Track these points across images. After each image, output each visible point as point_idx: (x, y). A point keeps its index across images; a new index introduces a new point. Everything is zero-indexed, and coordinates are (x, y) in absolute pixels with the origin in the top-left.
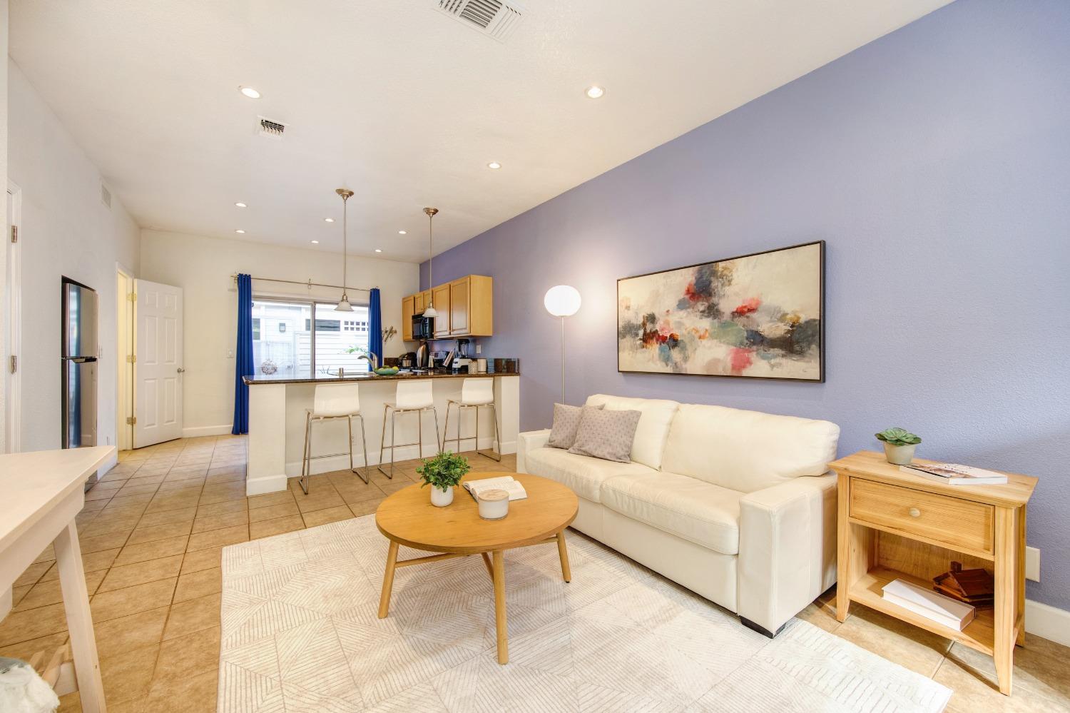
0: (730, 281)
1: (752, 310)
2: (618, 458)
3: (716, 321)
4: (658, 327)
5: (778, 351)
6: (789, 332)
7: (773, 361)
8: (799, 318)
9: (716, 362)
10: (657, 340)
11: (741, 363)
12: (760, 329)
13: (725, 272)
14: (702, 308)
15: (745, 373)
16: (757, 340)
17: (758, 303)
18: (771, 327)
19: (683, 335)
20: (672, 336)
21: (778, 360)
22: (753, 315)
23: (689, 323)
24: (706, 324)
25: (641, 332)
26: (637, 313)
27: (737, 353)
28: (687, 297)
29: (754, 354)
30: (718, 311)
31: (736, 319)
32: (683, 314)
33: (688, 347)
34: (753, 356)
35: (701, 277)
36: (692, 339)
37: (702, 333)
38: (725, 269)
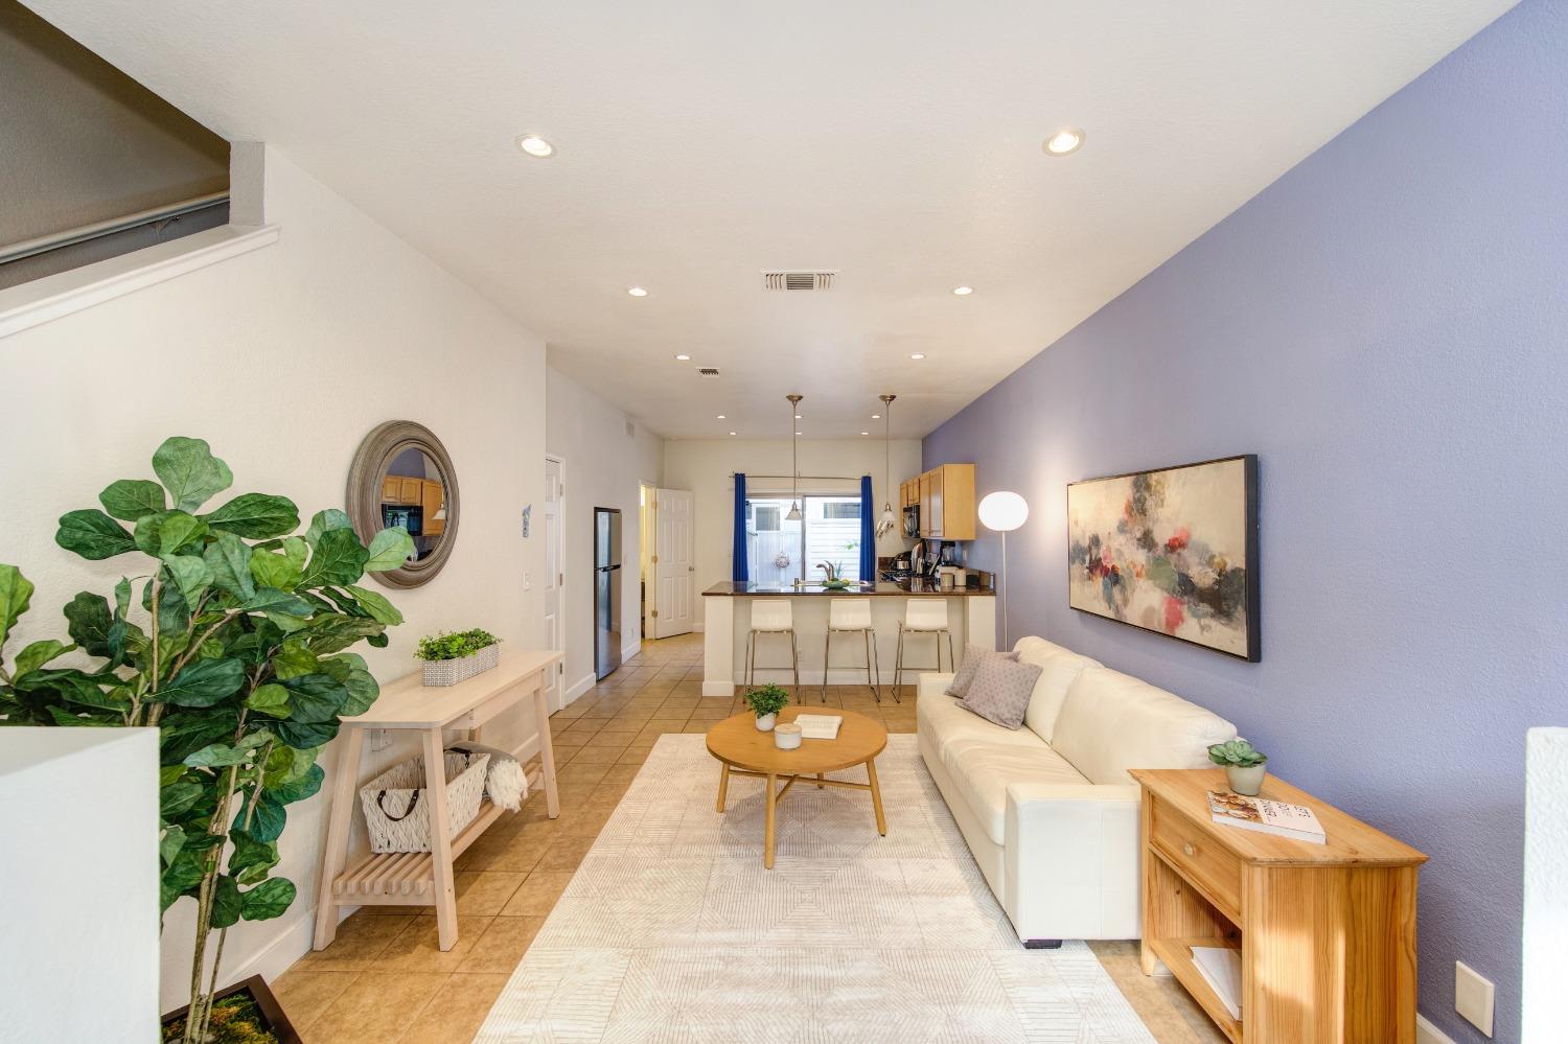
0: (1162, 501)
1: (1182, 545)
2: (1002, 720)
3: (1151, 554)
4: (1102, 554)
5: (1205, 608)
6: (1218, 582)
7: (1203, 621)
8: (1225, 564)
9: (1149, 612)
10: (1101, 572)
11: (1175, 619)
12: (1190, 573)
13: (1159, 488)
14: (1138, 535)
15: (1180, 633)
16: (1186, 587)
17: (1189, 537)
18: (1200, 572)
19: (1123, 569)
20: (1113, 567)
21: (1206, 621)
22: (1185, 552)
23: (1128, 552)
24: (1142, 557)
25: (1087, 558)
26: (1083, 531)
27: (1170, 603)
28: (1126, 516)
29: (1186, 607)
30: (1152, 540)
31: (1169, 556)
32: (1123, 539)
33: (1127, 586)
34: (1185, 611)
35: (1138, 492)
36: (1131, 576)
37: (1139, 568)
38: (1158, 482)
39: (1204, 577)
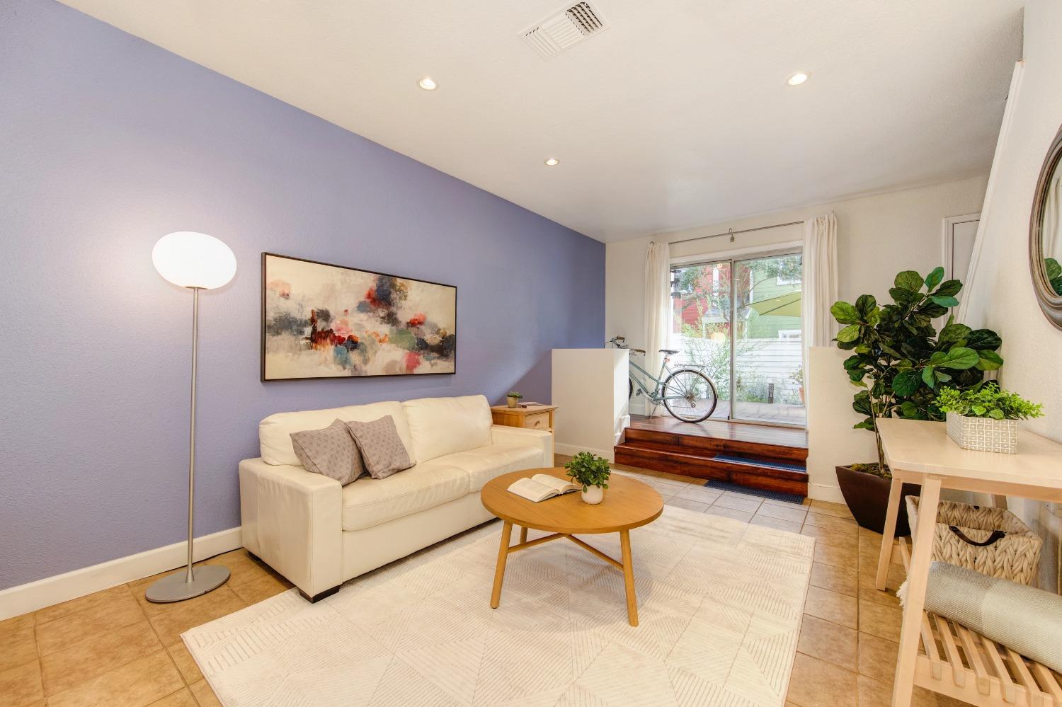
0: (406, 296)
1: (420, 323)
3: (394, 328)
4: (333, 326)
5: (435, 355)
6: (441, 341)
7: (432, 362)
8: (446, 333)
9: (394, 363)
10: (332, 341)
11: (413, 363)
12: (425, 338)
13: (402, 288)
14: (382, 315)
15: (417, 371)
16: (423, 346)
17: (425, 318)
18: (431, 337)
19: (363, 338)
20: (350, 337)
21: (435, 361)
22: (422, 327)
23: (367, 326)
24: (385, 329)
25: (308, 331)
26: (302, 306)
27: (410, 356)
28: (368, 301)
29: (422, 356)
30: (396, 319)
31: (410, 329)
32: (363, 316)
33: (369, 349)
34: (421, 358)
35: (382, 285)
36: (373, 342)
37: (382, 337)
38: (402, 285)
39: (432, 339)
